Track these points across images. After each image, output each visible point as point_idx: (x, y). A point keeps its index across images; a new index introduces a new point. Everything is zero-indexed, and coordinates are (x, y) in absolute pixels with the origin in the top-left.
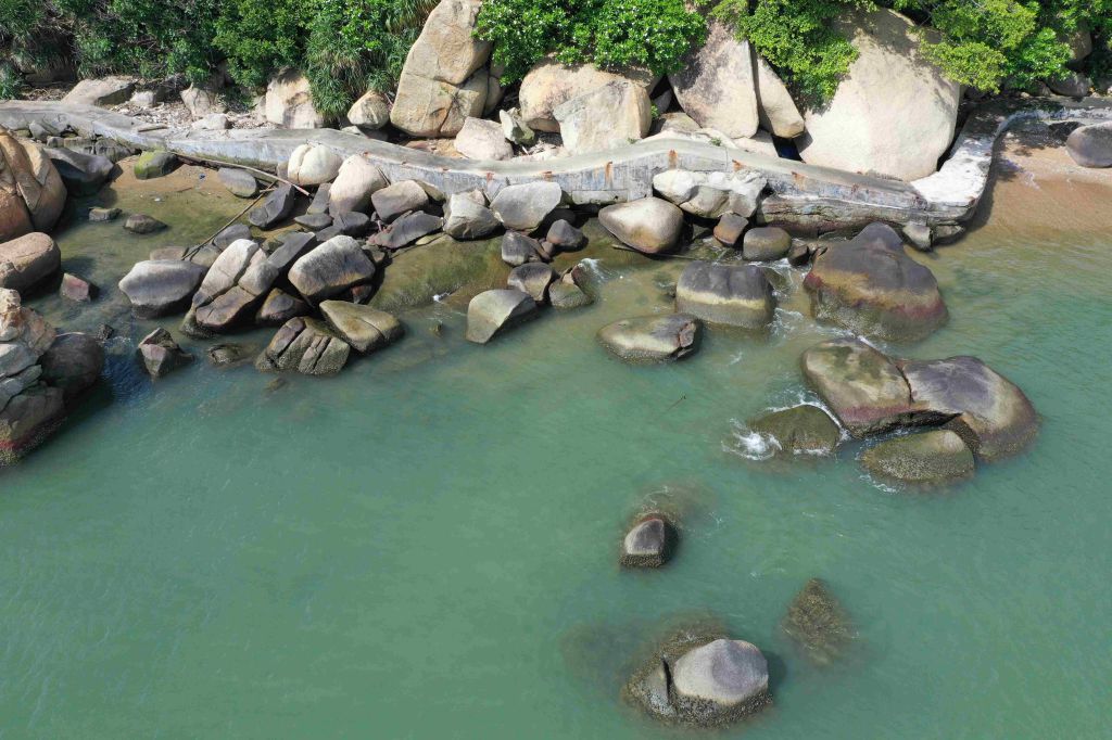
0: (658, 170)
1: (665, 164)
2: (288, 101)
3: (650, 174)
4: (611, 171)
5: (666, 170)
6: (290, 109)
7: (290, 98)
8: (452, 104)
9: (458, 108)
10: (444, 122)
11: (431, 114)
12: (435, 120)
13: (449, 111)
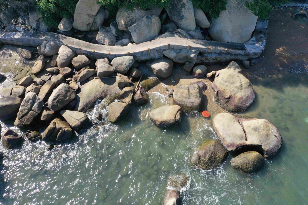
0: (165, 50)
1: (167, 48)
3: (162, 51)
5: (167, 50)
8: (94, 21)
9: (96, 22)
10: (91, 27)
11: (87, 25)
12: (88, 27)
13: (93, 23)
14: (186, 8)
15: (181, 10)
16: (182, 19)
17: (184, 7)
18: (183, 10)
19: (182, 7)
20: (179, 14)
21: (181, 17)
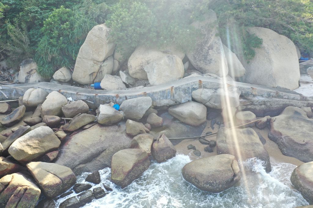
0: (194, 89)
1: (197, 86)
2: (28, 73)
3: (190, 91)
4: (173, 90)
5: (198, 89)
6: (28, 76)
7: (28, 72)
8: (99, 70)
9: (101, 71)
10: (95, 78)
11: (90, 75)
12: (91, 77)
13: (97, 73)
14: (214, 49)
15: (208, 53)
16: (210, 63)
17: (212, 49)
18: (211, 52)
19: (209, 49)
20: (206, 58)
21: (208, 61)
